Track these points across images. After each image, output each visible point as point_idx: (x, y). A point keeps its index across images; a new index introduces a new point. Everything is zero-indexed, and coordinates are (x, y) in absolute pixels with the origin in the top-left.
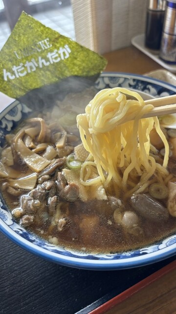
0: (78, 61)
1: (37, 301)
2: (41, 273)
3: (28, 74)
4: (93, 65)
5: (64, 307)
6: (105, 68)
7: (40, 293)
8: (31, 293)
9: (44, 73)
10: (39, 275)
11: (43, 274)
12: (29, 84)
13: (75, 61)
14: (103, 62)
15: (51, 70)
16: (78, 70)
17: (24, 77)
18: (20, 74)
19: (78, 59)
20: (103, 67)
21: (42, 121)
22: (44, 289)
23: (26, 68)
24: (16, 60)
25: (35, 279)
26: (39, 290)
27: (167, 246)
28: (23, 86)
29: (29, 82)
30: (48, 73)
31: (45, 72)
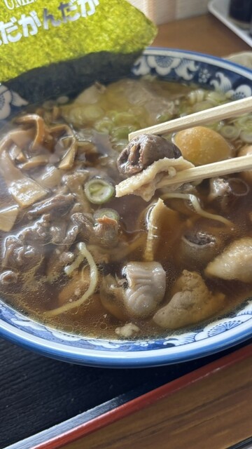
0: (110, 23)
1: (14, 396)
2: (25, 356)
3: (23, 39)
4: (133, 34)
5: (53, 408)
6: (151, 42)
7: (20, 385)
8: (7, 383)
9: (50, 40)
10: (21, 358)
11: (27, 357)
12: (24, 57)
13: (104, 23)
14: (150, 29)
15: (63, 35)
16: (107, 39)
17: (16, 42)
18: (9, 37)
19: (110, 20)
20: (149, 40)
21: (39, 121)
22: (27, 379)
23: (20, 27)
24: (5, 11)
25: (15, 363)
26: (19, 380)
27: (209, 337)
28: (15, 61)
29: (24, 54)
30: (58, 40)
31: (52, 38)
